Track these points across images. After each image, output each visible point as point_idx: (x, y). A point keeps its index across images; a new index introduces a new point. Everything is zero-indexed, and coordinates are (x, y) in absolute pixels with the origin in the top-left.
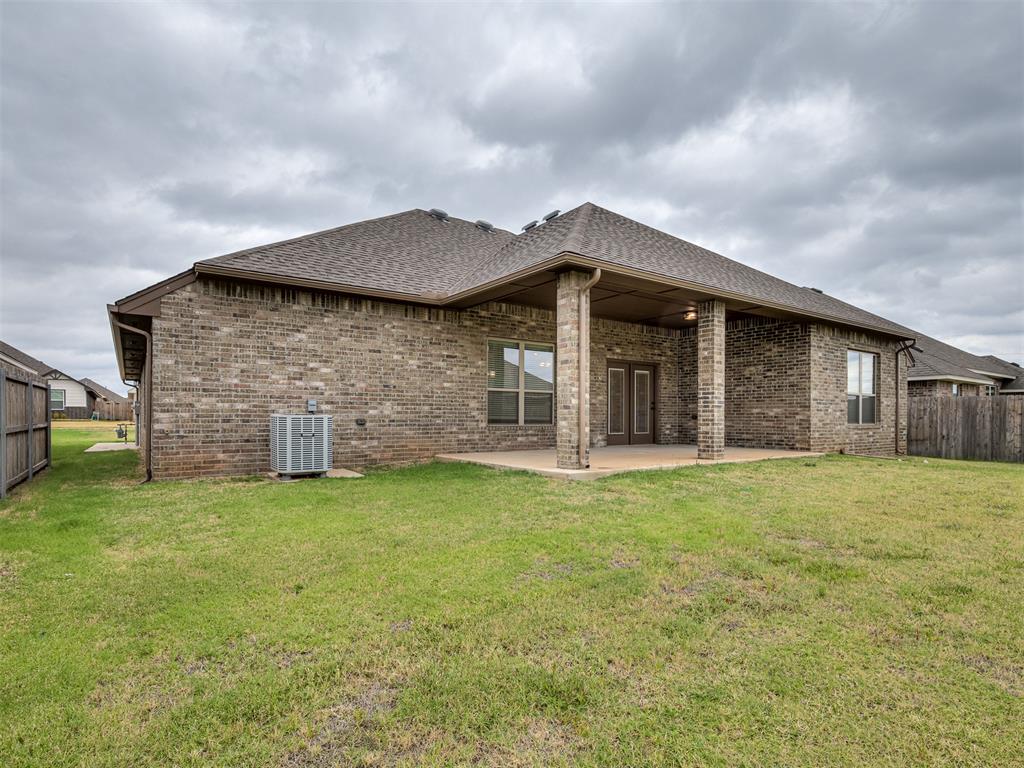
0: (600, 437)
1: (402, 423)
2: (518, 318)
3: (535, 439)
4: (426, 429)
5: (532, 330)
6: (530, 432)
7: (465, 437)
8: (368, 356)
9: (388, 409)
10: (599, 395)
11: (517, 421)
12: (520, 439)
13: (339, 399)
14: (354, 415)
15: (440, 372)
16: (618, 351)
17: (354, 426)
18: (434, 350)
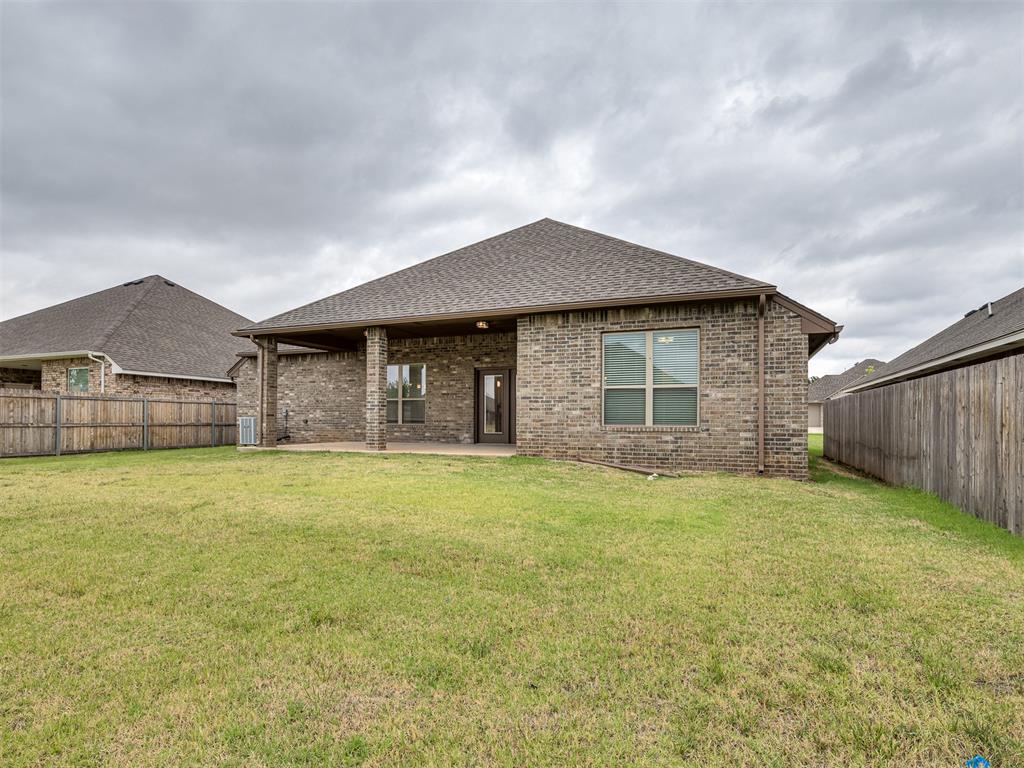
0: (467, 435)
1: (325, 422)
2: (395, 348)
3: (408, 434)
4: (336, 425)
5: (406, 355)
6: (404, 429)
7: (359, 431)
8: (309, 385)
9: (318, 414)
10: (465, 399)
11: (397, 421)
12: (396, 434)
13: (297, 409)
14: (303, 417)
15: (345, 391)
16: (487, 360)
17: (302, 423)
18: (343, 377)
